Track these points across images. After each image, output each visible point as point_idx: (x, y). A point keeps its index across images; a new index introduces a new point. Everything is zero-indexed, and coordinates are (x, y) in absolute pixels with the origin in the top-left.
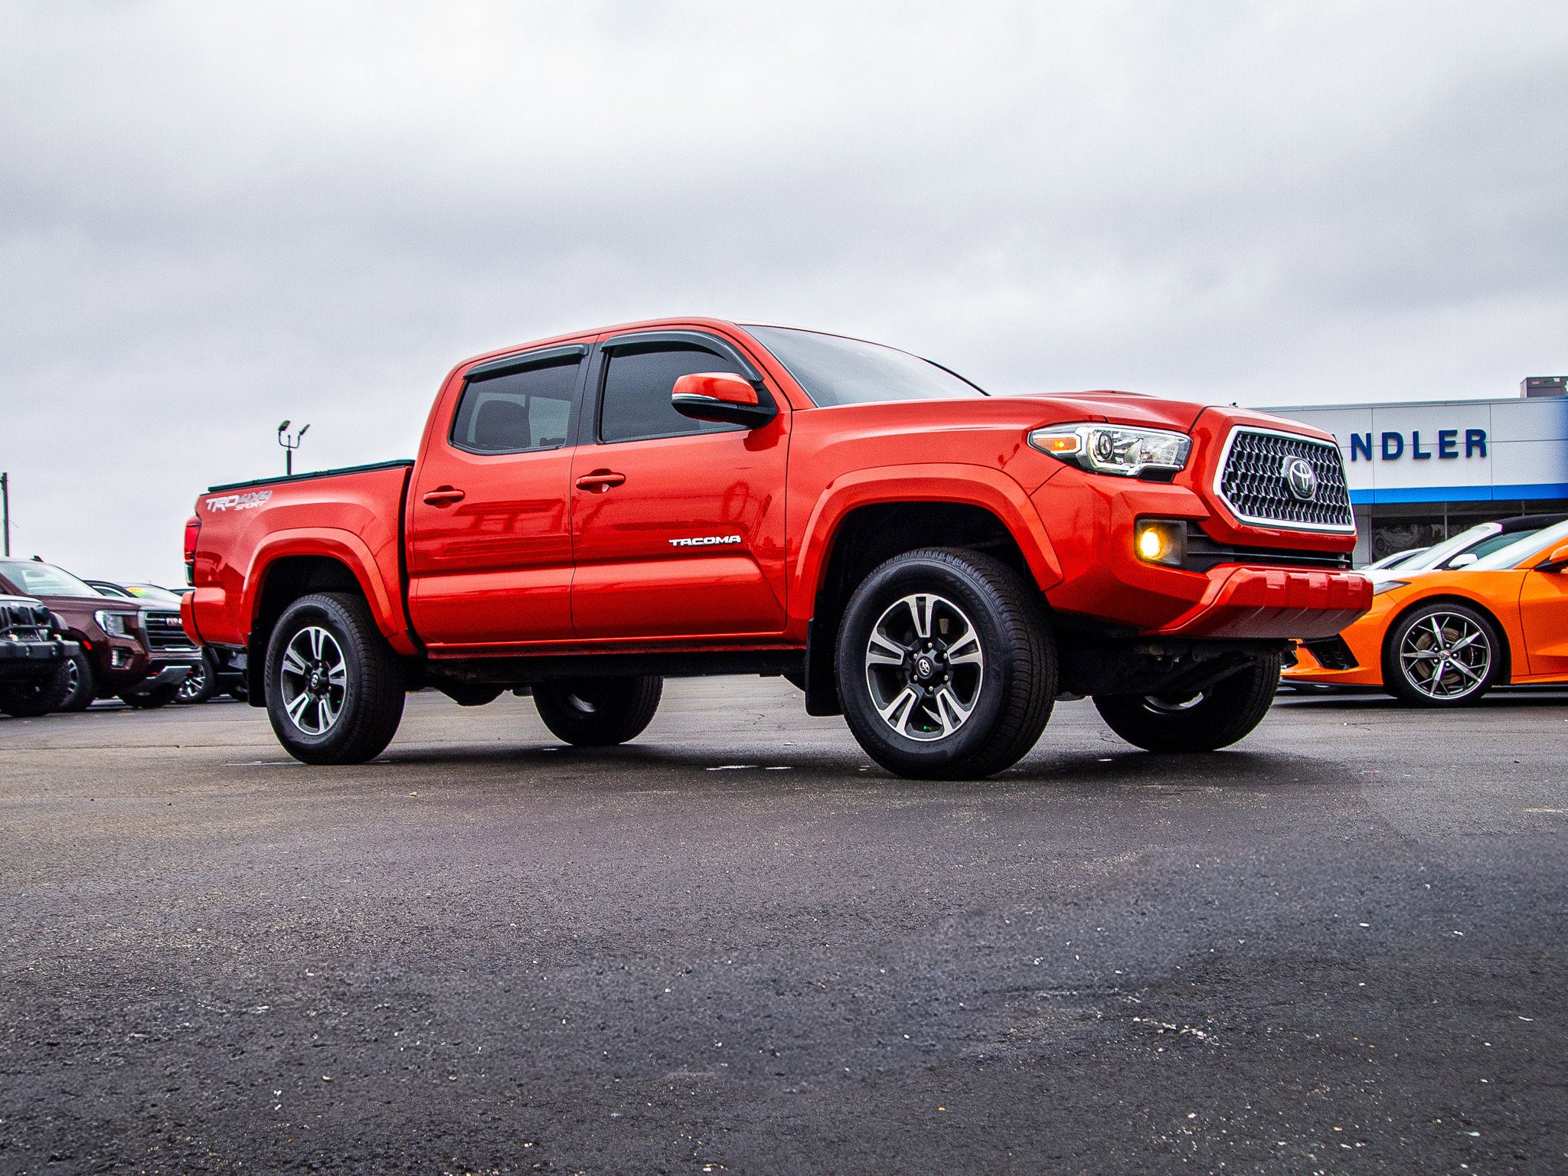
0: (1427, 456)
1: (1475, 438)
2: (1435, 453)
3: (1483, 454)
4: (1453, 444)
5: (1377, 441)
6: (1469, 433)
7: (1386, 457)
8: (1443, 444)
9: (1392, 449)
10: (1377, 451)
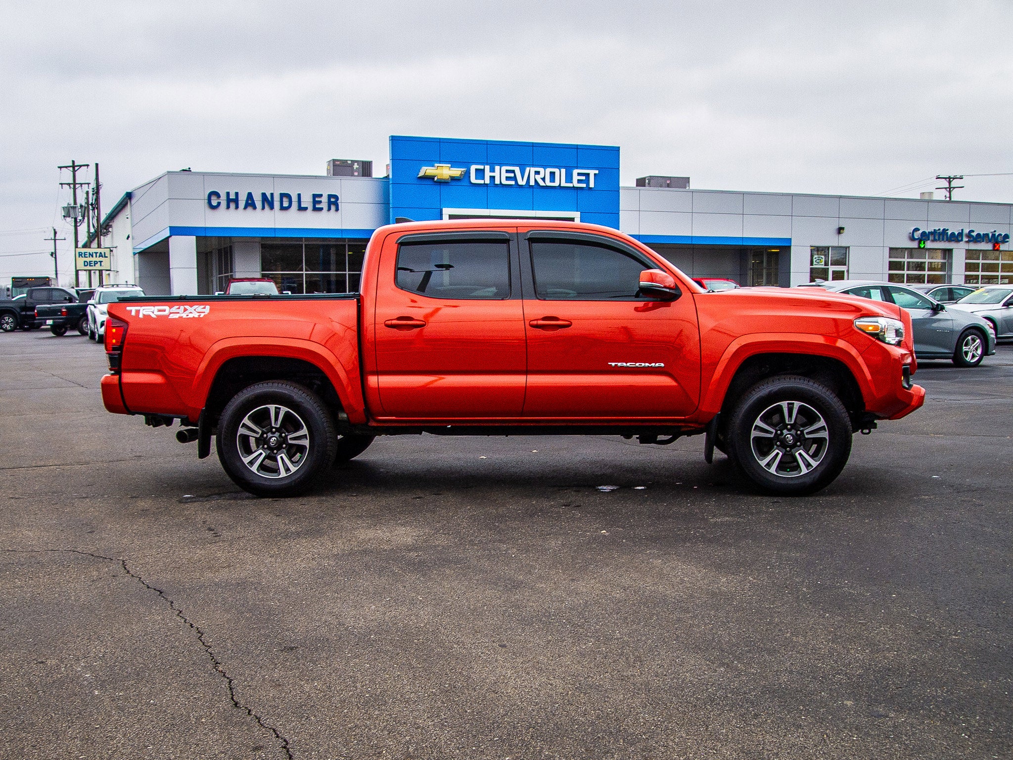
0: (305, 209)
1: (332, 200)
2: (310, 207)
3: (337, 210)
4: (320, 202)
5: (277, 198)
6: (330, 196)
7: (282, 208)
8: (315, 202)
9: (286, 204)
10: (277, 204)
